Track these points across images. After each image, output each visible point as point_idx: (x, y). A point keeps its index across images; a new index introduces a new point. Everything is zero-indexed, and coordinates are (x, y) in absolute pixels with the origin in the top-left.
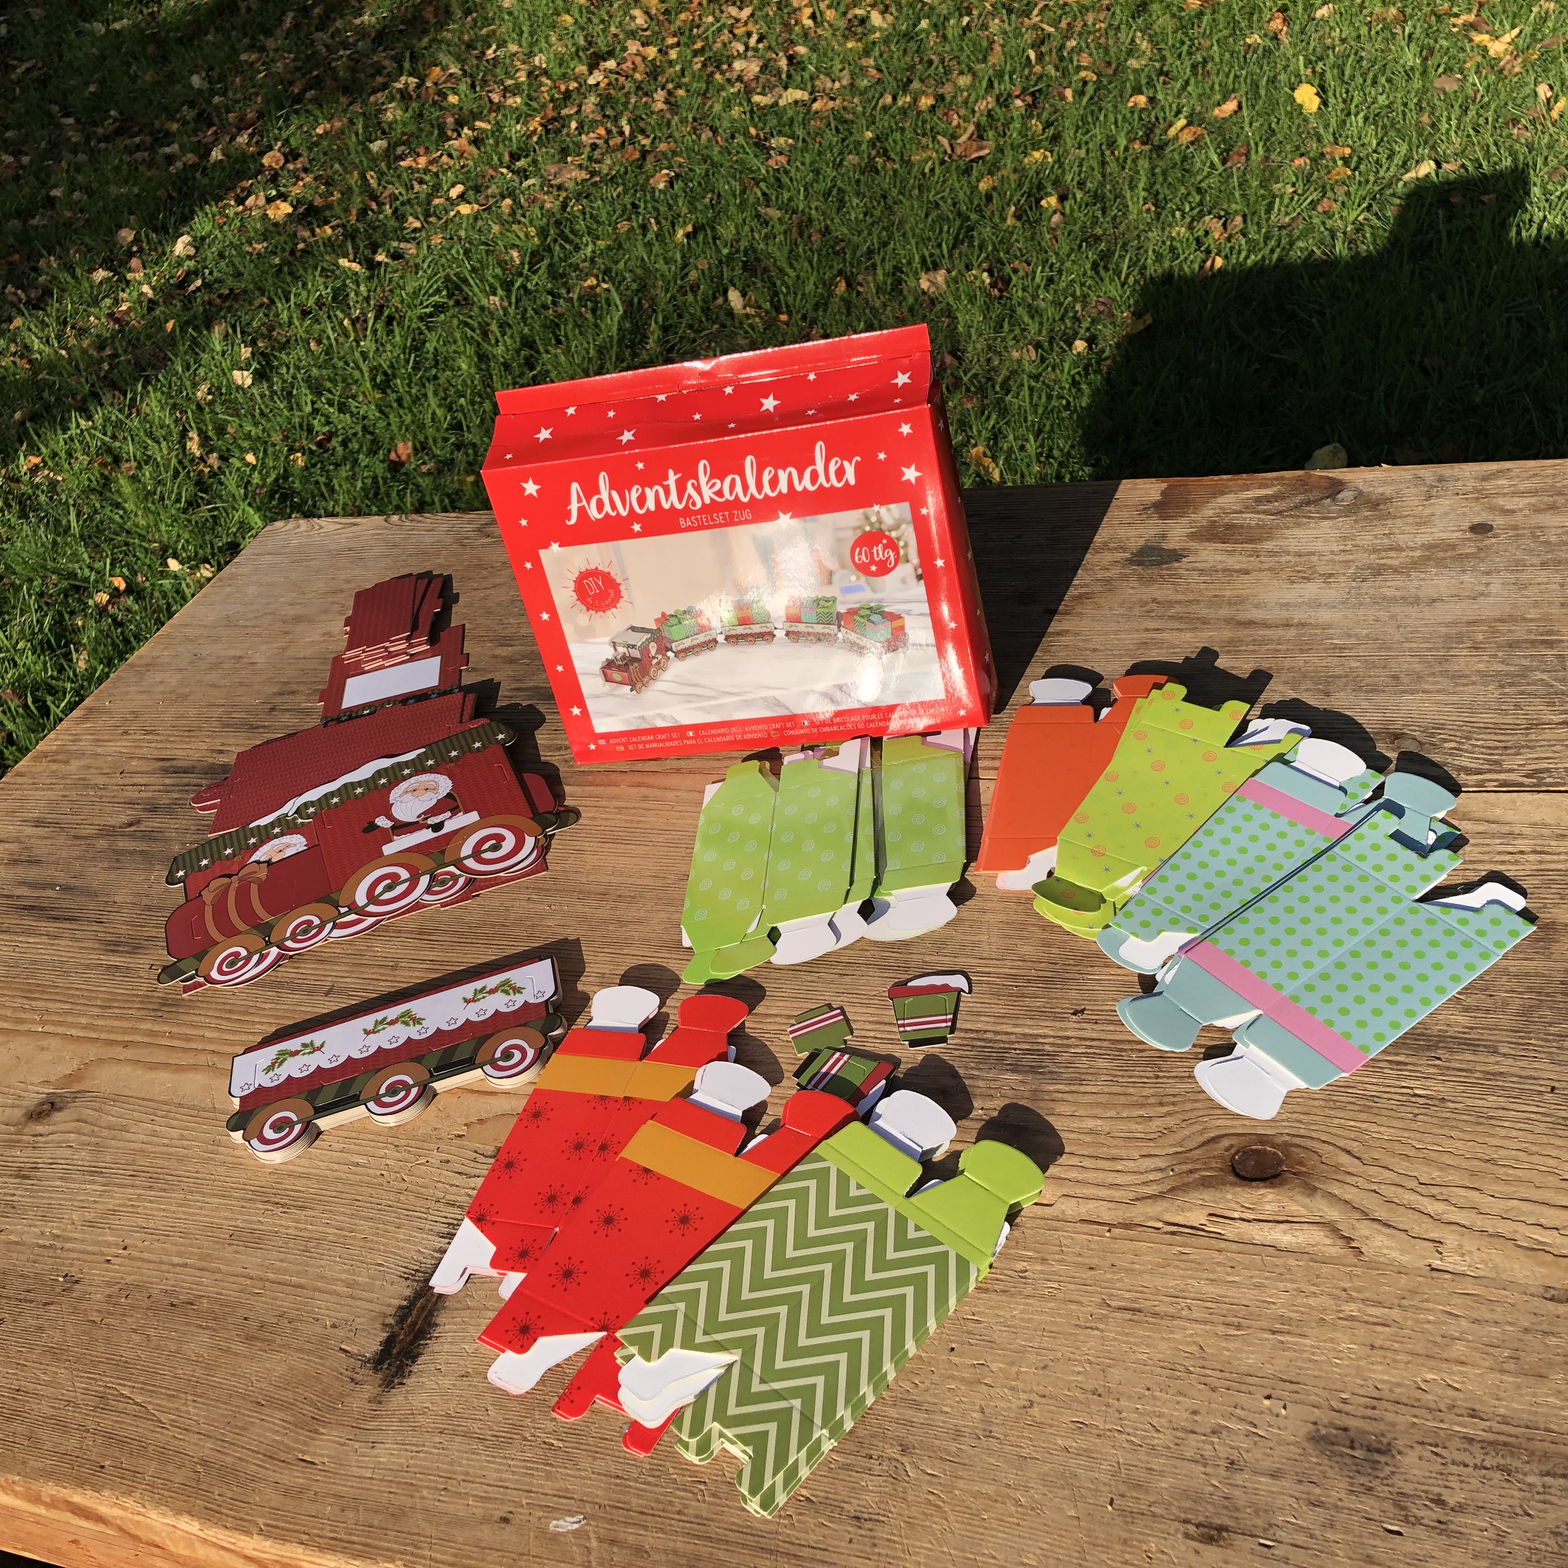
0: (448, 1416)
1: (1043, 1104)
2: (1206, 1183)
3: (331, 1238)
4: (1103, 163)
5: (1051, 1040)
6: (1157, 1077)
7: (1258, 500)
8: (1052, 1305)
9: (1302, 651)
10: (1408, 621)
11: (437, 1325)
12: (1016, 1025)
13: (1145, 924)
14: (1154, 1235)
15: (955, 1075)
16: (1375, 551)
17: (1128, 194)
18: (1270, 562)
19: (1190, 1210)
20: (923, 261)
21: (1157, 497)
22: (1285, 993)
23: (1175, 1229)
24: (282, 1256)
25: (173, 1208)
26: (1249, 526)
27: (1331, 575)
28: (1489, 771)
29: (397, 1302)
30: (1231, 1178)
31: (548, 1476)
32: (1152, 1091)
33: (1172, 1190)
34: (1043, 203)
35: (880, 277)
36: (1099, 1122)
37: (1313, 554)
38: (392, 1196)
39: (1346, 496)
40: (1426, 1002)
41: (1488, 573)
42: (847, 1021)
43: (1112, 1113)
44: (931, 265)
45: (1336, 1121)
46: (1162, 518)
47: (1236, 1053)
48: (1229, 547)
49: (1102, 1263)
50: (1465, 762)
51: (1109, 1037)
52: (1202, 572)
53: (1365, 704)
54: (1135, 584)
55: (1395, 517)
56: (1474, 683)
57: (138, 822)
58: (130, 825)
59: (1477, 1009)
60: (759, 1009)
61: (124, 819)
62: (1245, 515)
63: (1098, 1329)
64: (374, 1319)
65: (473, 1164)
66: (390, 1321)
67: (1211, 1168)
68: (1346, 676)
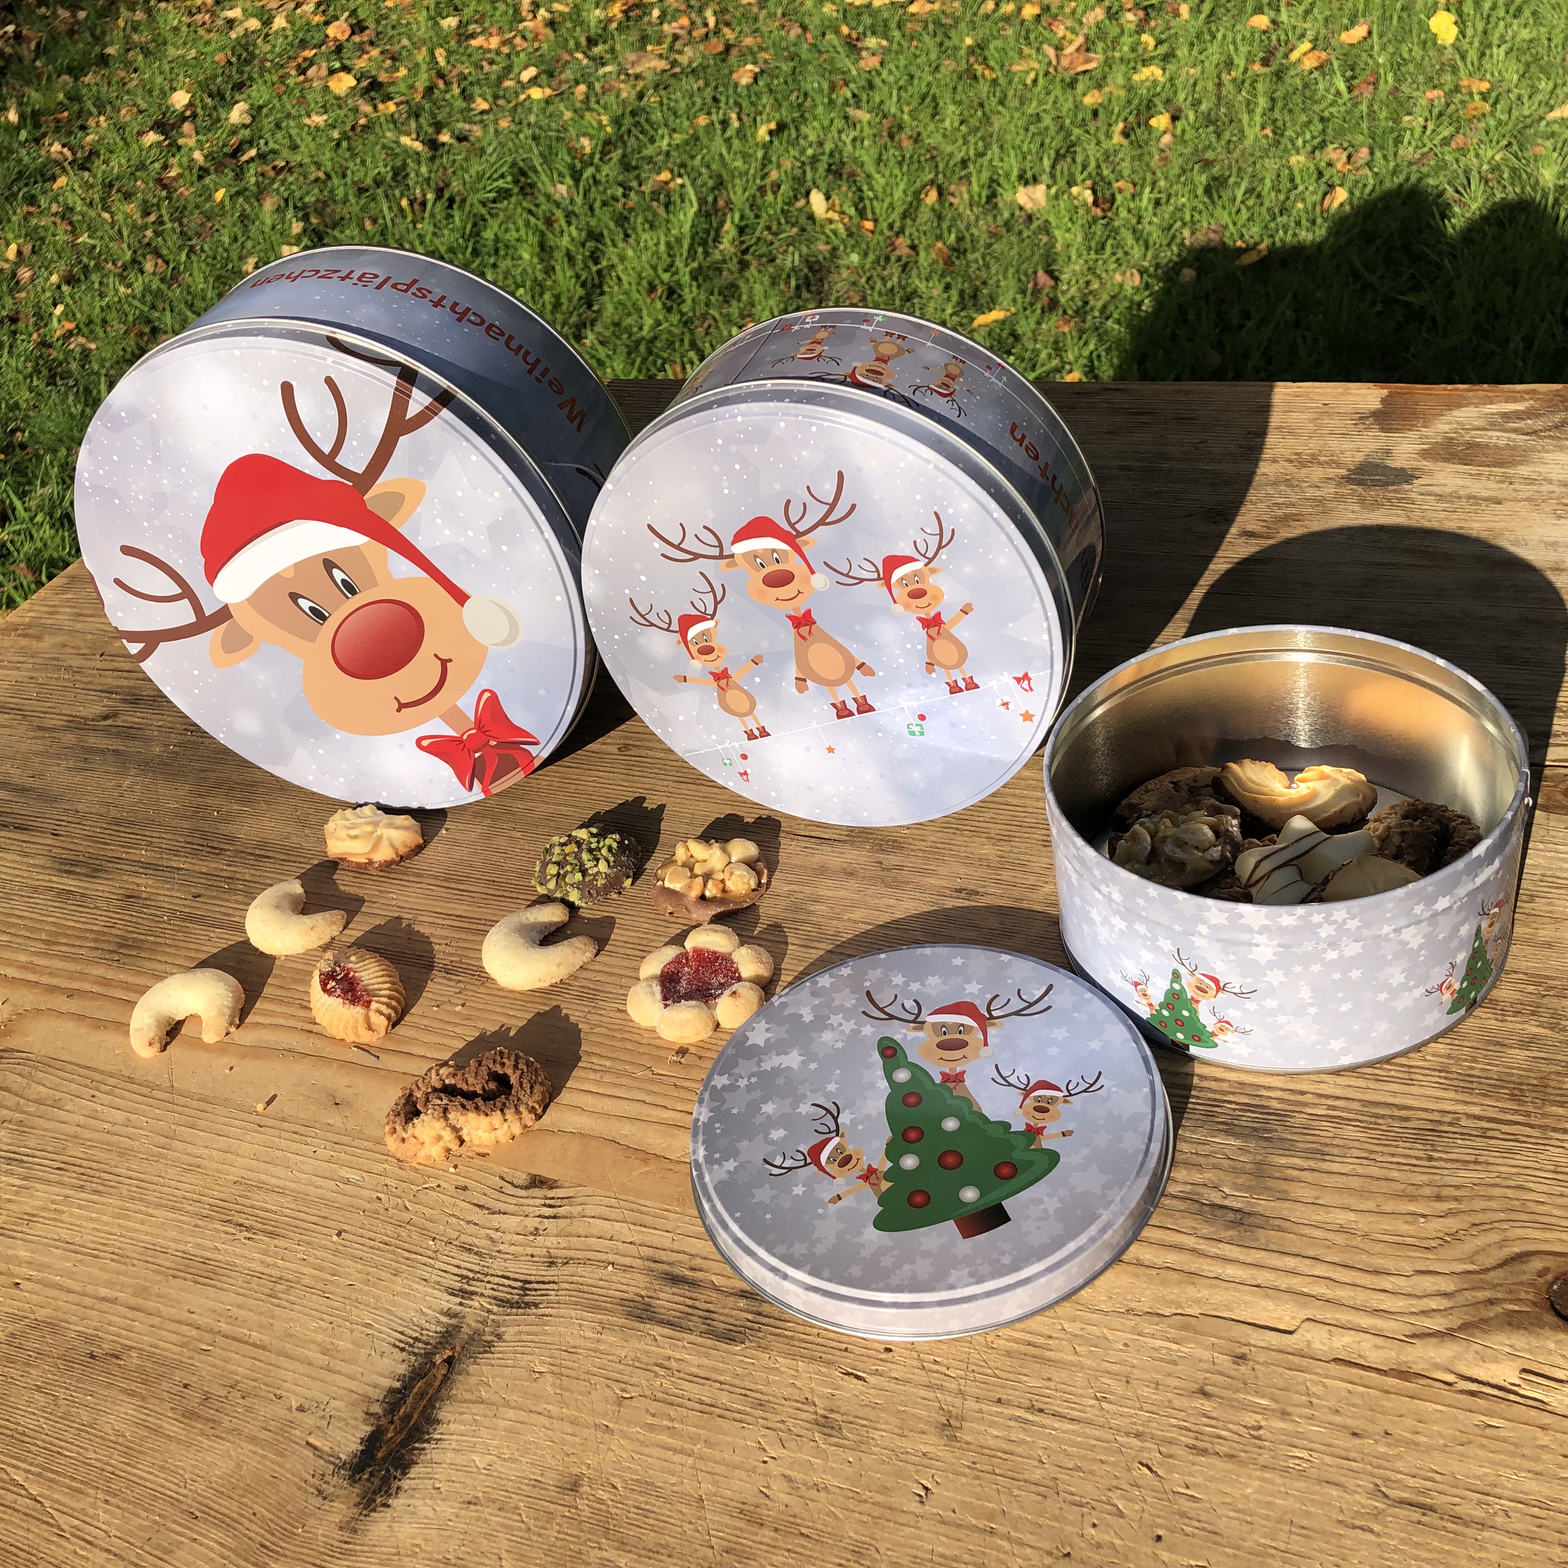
2: (1513, 1322)
3: (306, 1281)
4: (1220, 85)
5: (1279, 1094)
6: (1431, 1158)
7: (1506, 416)
8: (1302, 1485)
11: (438, 1422)
14: (1445, 1393)
17: (1245, 118)
18: (1527, 491)
19: (1496, 1360)
20: (1021, 177)
21: (1376, 405)
23: (1474, 1387)
24: (241, 1300)
25: (105, 1218)
26: (1496, 446)
29: (387, 1383)
30: (1550, 1318)
33: (1464, 1327)
34: (1153, 122)
35: (975, 188)
38: (390, 1230)
44: (1027, 179)
46: (1382, 430)
48: (1472, 469)
49: (1371, 1428)
51: (1359, 1096)
52: (1440, 497)
54: (1356, 508)
57: (114, 715)
58: (106, 718)
61: (97, 710)
62: (1490, 433)
63: (1371, 1531)
64: (353, 1404)
65: (497, 1195)
66: (377, 1409)
67: (1519, 1301)
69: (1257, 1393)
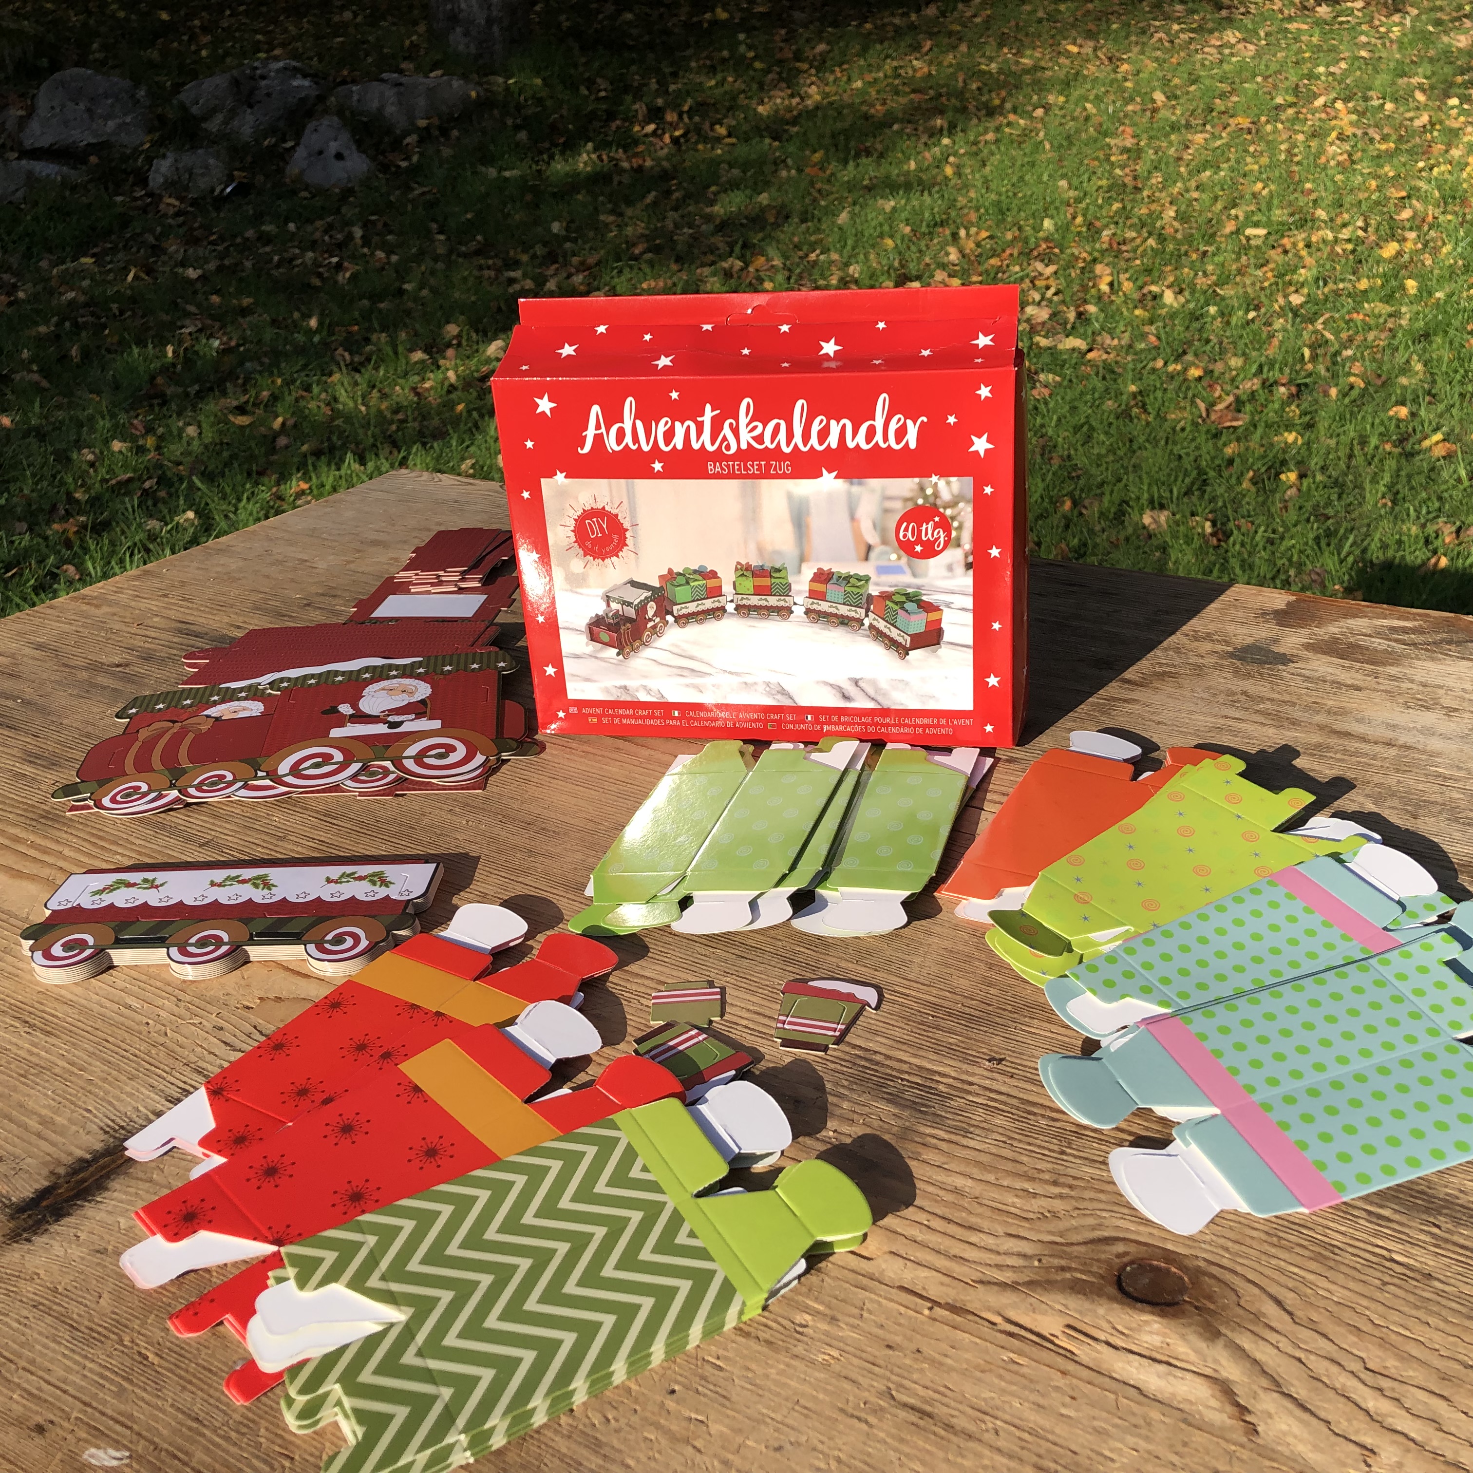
0: (55, 1290)
1: (910, 1146)
2: (1077, 1288)
3: (57, 1070)
4: (1351, 456)
5: (950, 1081)
6: (1063, 1153)
7: (1393, 629)
8: (821, 1376)
9: (1398, 771)
11: (107, 1189)
12: (915, 1056)
13: (1109, 983)
14: (986, 1330)
15: (820, 1087)
17: (1367, 486)
18: (1386, 685)
19: (1045, 1313)
20: (1151, 502)
21: (1281, 606)
22: (1256, 1098)
23: (1016, 1330)
26: (1375, 650)
27: (1455, 710)
29: (79, 1153)
30: (1112, 1290)
31: (120, 1393)
32: (1049, 1166)
33: (1030, 1284)
34: (1283, 477)
35: (1106, 504)
36: (970, 1182)
37: (1441, 687)
38: (144, 1047)
40: (1439, 1155)
42: (723, 1002)
43: (989, 1177)
44: (1158, 505)
45: (1274, 1261)
46: (1279, 624)
47: (1170, 1149)
48: (1346, 663)
49: (906, 1344)
51: (1021, 1095)
52: (1308, 679)
53: (1457, 835)
54: (1229, 675)
57: (127, 665)
60: (633, 968)
61: (117, 660)
62: (1374, 640)
63: (866, 1422)
64: (45, 1164)
65: (244, 1038)
66: (61, 1171)
67: (1090, 1272)
68: (1444, 804)
69: (816, 1299)
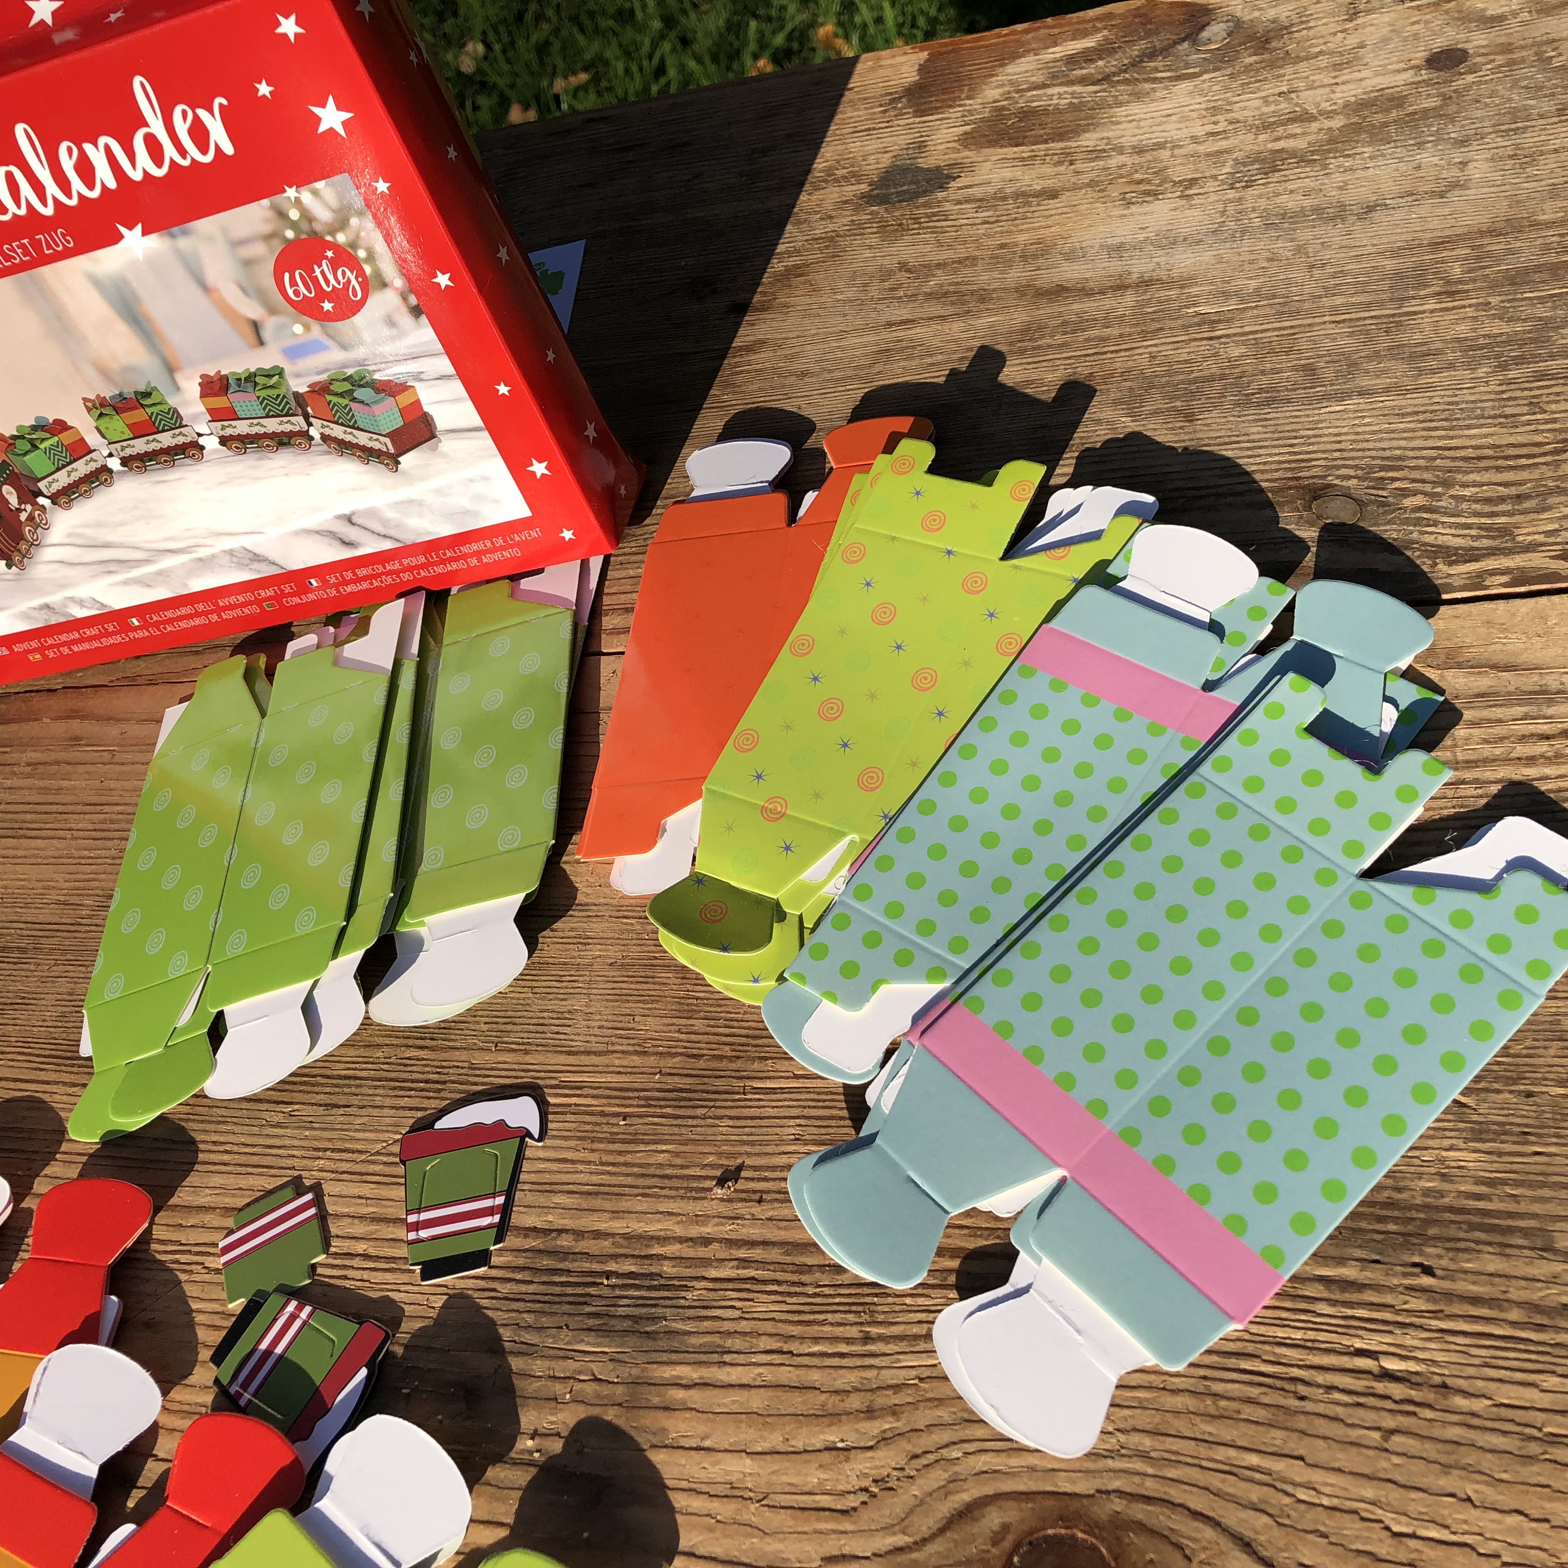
1: (650, 1419)
5: (674, 1248)
7: (1072, 60)
9: (1144, 335)
10: (1326, 255)
12: (616, 1214)
13: (850, 970)
15: (495, 1347)
16: (1267, 126)
18: (1090, 169)
21: (913, 77)
22: (1112, 1122)
26: (1058, 111)
27: (1193, 182)
28: (1492, 552)
32: (852, 1378)
36: (748, 1464)
37: (1160, 146)
39: (1216, 31)
40: (1395, 1125)
41: (1463, 142)
42: (323, 1217)
43: (774, 1440)
45: (1222, 1453)
46: (920, 113)
47: (1017, 1278)
48: (1024, 151)
50: (1446, 537)
52: (981, 203)
53: (1258, 431)
54: (875, 240)
55: (1298, 60)
56: (1451, 366)
59: (1502, 1132)
60: (181, 1195)
62: (1050, 91)
68: (1223, 377)
